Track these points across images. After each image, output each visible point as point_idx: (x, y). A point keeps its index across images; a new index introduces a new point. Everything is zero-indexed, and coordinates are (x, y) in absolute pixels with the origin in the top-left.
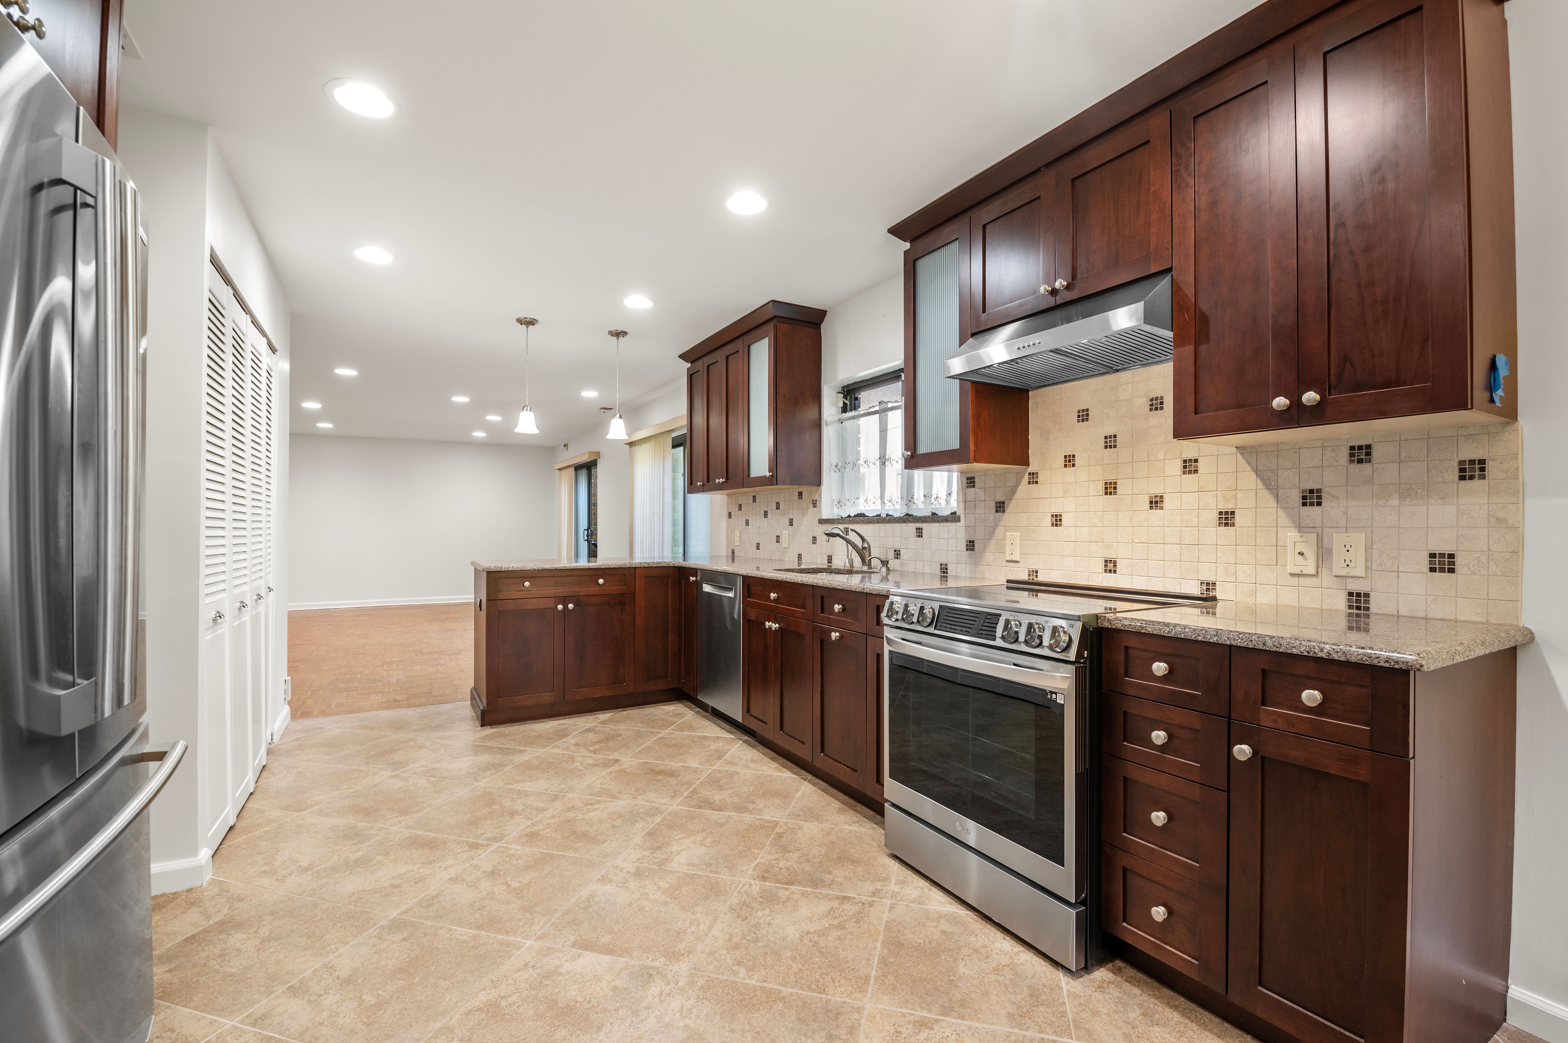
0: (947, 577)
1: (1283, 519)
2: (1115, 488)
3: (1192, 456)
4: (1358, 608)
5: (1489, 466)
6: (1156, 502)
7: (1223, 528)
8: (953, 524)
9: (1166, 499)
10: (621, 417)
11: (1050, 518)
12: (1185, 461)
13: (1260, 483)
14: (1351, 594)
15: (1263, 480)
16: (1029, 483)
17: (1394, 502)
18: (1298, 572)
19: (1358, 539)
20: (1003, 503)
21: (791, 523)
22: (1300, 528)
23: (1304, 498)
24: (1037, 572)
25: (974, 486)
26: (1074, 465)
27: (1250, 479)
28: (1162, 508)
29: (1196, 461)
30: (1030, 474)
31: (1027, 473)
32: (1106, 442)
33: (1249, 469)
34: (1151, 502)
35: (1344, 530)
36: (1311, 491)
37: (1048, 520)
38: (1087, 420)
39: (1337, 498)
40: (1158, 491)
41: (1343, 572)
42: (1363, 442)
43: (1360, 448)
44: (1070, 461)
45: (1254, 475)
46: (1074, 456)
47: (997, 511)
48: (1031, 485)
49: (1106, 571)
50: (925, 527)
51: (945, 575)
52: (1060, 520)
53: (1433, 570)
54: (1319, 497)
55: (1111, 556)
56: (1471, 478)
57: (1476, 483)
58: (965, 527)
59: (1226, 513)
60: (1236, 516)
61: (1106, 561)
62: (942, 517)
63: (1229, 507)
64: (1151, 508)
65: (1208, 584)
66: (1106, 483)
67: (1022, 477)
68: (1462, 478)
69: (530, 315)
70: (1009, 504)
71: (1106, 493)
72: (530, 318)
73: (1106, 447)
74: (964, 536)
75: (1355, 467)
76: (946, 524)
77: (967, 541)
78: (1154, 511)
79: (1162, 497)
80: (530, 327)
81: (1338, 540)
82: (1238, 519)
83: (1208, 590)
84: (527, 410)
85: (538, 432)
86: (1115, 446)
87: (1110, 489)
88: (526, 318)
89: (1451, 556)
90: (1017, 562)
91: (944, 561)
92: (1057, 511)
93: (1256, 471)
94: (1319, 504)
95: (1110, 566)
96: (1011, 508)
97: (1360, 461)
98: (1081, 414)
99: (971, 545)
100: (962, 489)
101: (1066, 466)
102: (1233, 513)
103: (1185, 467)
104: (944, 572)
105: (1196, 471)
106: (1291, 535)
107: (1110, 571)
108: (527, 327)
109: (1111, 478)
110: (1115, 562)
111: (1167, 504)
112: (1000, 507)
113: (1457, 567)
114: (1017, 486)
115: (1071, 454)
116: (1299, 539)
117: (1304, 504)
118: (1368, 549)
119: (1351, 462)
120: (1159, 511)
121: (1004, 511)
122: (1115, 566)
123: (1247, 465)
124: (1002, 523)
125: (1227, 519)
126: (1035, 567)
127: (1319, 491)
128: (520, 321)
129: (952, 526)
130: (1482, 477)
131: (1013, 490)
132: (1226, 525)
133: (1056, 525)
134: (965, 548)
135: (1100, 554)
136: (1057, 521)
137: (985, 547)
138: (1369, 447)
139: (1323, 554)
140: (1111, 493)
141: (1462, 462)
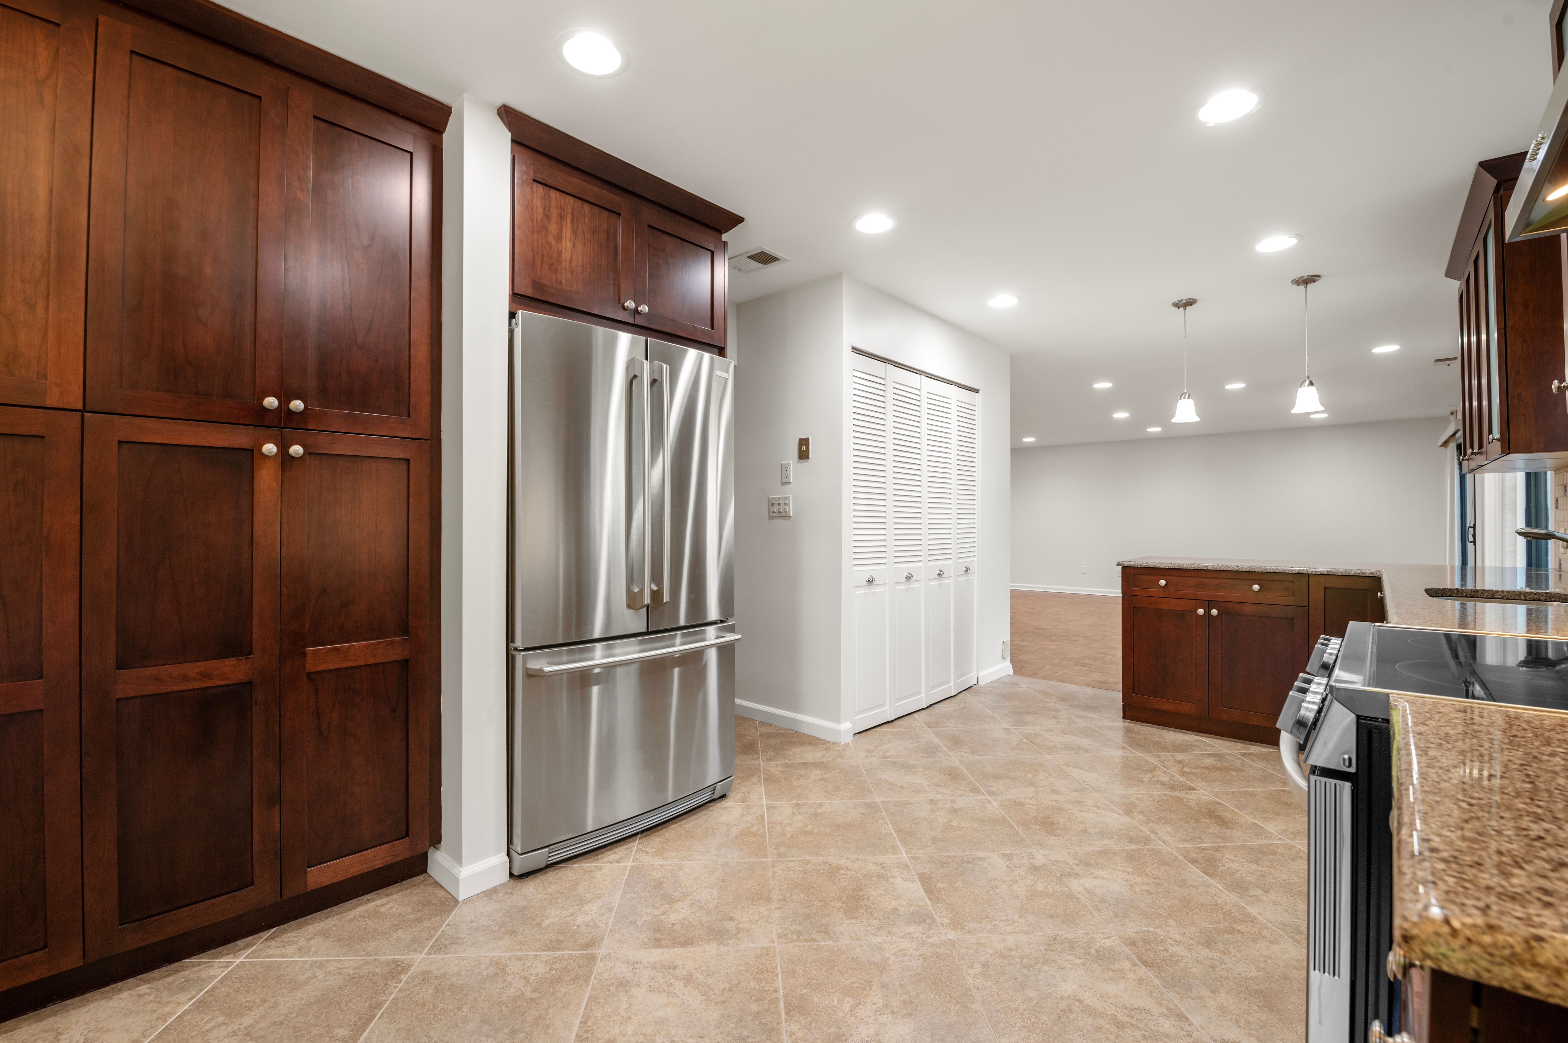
69: (1185, 296)
72: (1186, 299)
80: (1189, 308)
84: (1184, 398)
85: (1197, 419)
88: (1181, 301)
108: (1185, 310)
128: (1177, 305)
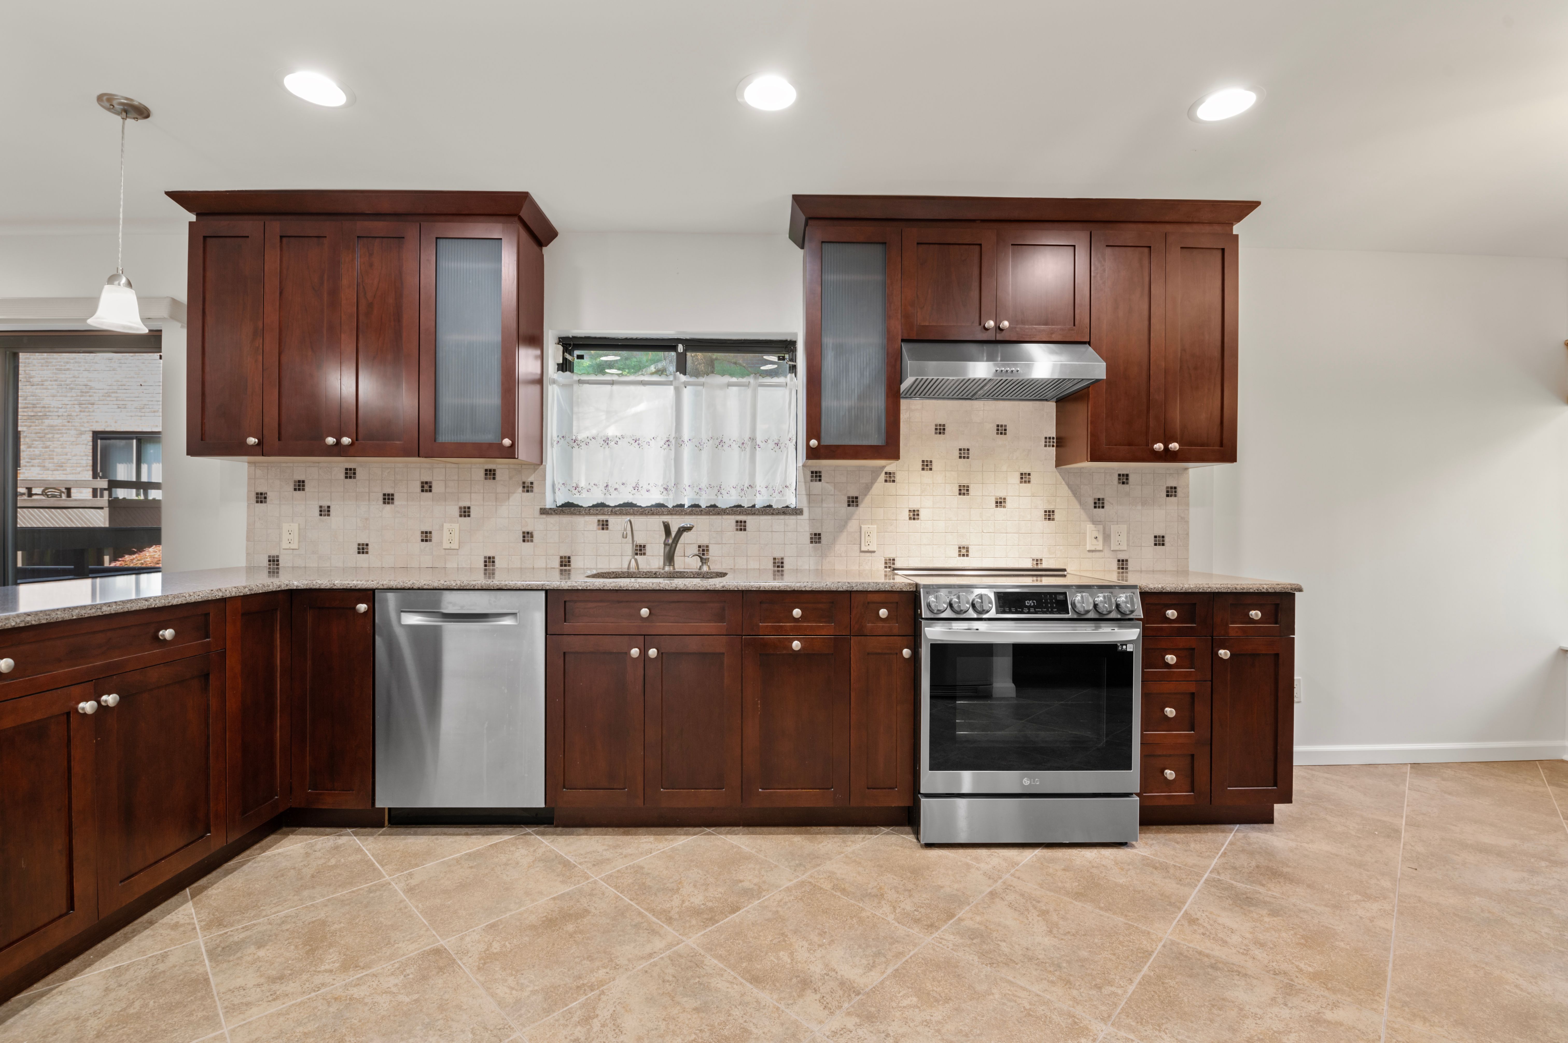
0: (782, 571)
1: (1084, 516)
2: (968, 490)
3: (1027, 471)
4: (1123, 568)
5: (1178, 490)
6: (1001, 502)
7: (1047, 522)
8: (793, 517)
9: (1008, 500)
10: (129, 284)
11: (907, 513)
12: (1022, 474)
13: (1070, 493)
14: (1119, 561)
15: (1072, 491)
16: (886, 481)
17: (1139, 507)
18: (1093, 549)
19: (1124, 528)
20: (857, 498)
21: (465, 512)
22: (1094, 522)
23: (1095, 503)
24: (894, 560)
25: (820, 480)
26: (931, 469)
27: (1065, 491)
28: (1004, 507)
29: (1029, 474)
30: (886, 473)
31: (884, 473)
32: (960, 454)
33: (1063, 483)
34: (997, 502)
35: (1116, 523)
36: (1099, 499)
37: (906, 515)
38: (944, 433)
39: (1112, 504)
40: (1002, 494)
41: (1117, 548)
42: (1125, 473)
43: (1123, 475)
44: (927, 465)
45: (1066, 488)
46: (931, 462)
47: (849, 505)
48: (888, 483)
49: (960, 555)
50: (750, 520)
51: (780, 569)
52: (918, 515)
53: (1155, 545)
54: (1103, 503)
55: (964, 543)
56: (1171, 496)
57: (1173, 499)
58: (809, 520)
59: (1049, 511)
60: (1055, 513)
61: (960, 548)
62: (777, 509)
63: (1051, 508)
64: (997, 506)
65: (1037, 560)
66: (960, 486)
67: (878, 476)
68: (1168, 496)
70: (863, 499)
71: (960, 494)
73: (960, 457)
74: (807, 529)
75: (1121, 486)
76: (782, 517)
77: (811, 534)
78: (998, 509)
79: (1005, 499)
81: (1114, 528)
82: (1057, 516)
83: (1037, 564)
86: (968, 458)
87: (964, 490)
89: (1163, 537)
90: (874, 552)
91: (778, 555)
92: (914, 506)
93: (1068, 485)
94: (1103, 507)
95: (964, 551)
96: (865, 504)
97: (1123, 483)
98: (938, 427)
99: (816, 538)
100: (805, 482)
101: (923, 469)
102: (1053, 511)
103: (1022, 478)
104: (778, 567)
105: (1029, 482)
106: (1089, 528)
107: (963, 555)
109: (964, 482)
110: (968, 548)
111: (1009, 503)
112: (853, 501)
113: (1166, 543)
114: (872, 483)
115: (929, 460)
116: (1094, 529)
117: (1095, 507)
118: (1128, 533)
119: (1119, 483)
120: (1002, 509)
121: (857, 506)
122: (967, 551)
123: (1062, 480)
124: (855, 517)
125: (1049, 515)
126: (892, 556)
127: (1103, 499)
129: (791, 520)
130: (1175, 496)
131: (868, 488)
132: (1049, 519)
133: (914, 519)
134: (809, 541)
135: (955, 542)
136: (915, 515)
137: (835, 540)
138: (1127, 475)
139: (1107, 538)
140: (964, 494)
141: (1167, 488)
